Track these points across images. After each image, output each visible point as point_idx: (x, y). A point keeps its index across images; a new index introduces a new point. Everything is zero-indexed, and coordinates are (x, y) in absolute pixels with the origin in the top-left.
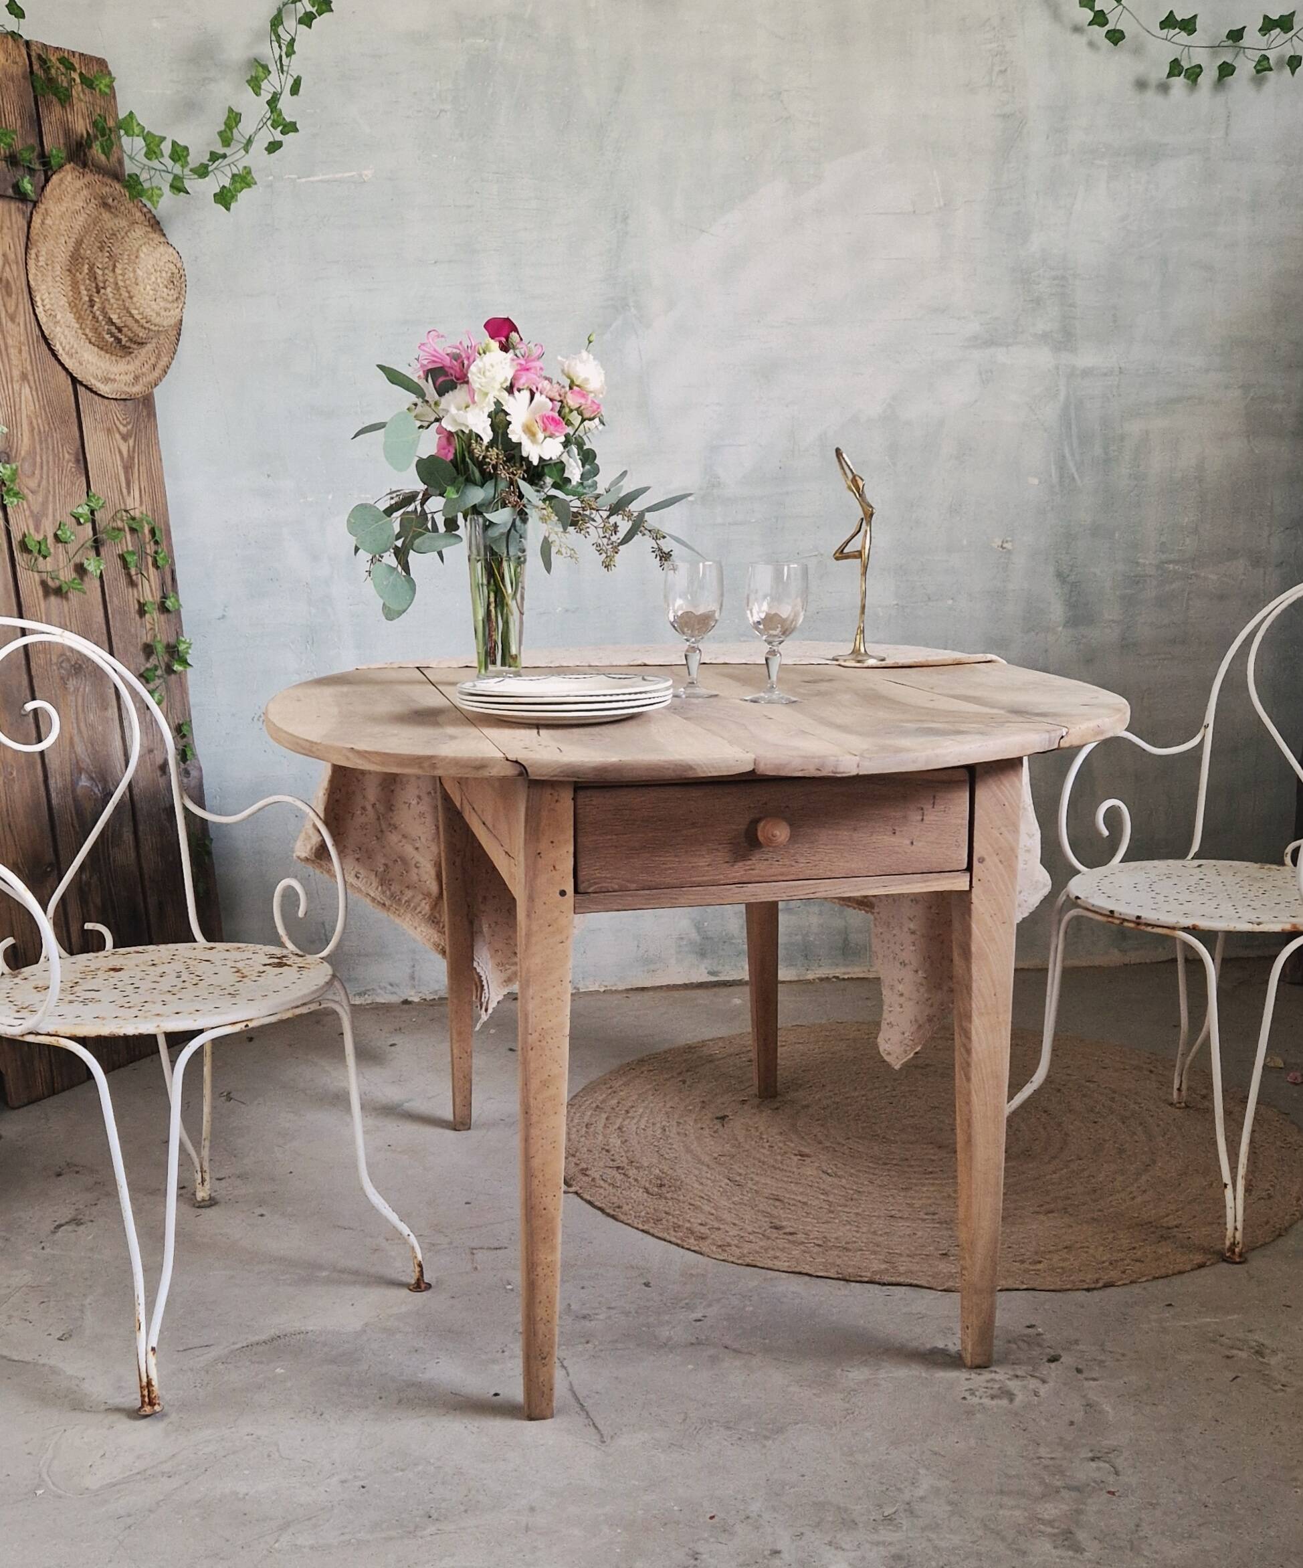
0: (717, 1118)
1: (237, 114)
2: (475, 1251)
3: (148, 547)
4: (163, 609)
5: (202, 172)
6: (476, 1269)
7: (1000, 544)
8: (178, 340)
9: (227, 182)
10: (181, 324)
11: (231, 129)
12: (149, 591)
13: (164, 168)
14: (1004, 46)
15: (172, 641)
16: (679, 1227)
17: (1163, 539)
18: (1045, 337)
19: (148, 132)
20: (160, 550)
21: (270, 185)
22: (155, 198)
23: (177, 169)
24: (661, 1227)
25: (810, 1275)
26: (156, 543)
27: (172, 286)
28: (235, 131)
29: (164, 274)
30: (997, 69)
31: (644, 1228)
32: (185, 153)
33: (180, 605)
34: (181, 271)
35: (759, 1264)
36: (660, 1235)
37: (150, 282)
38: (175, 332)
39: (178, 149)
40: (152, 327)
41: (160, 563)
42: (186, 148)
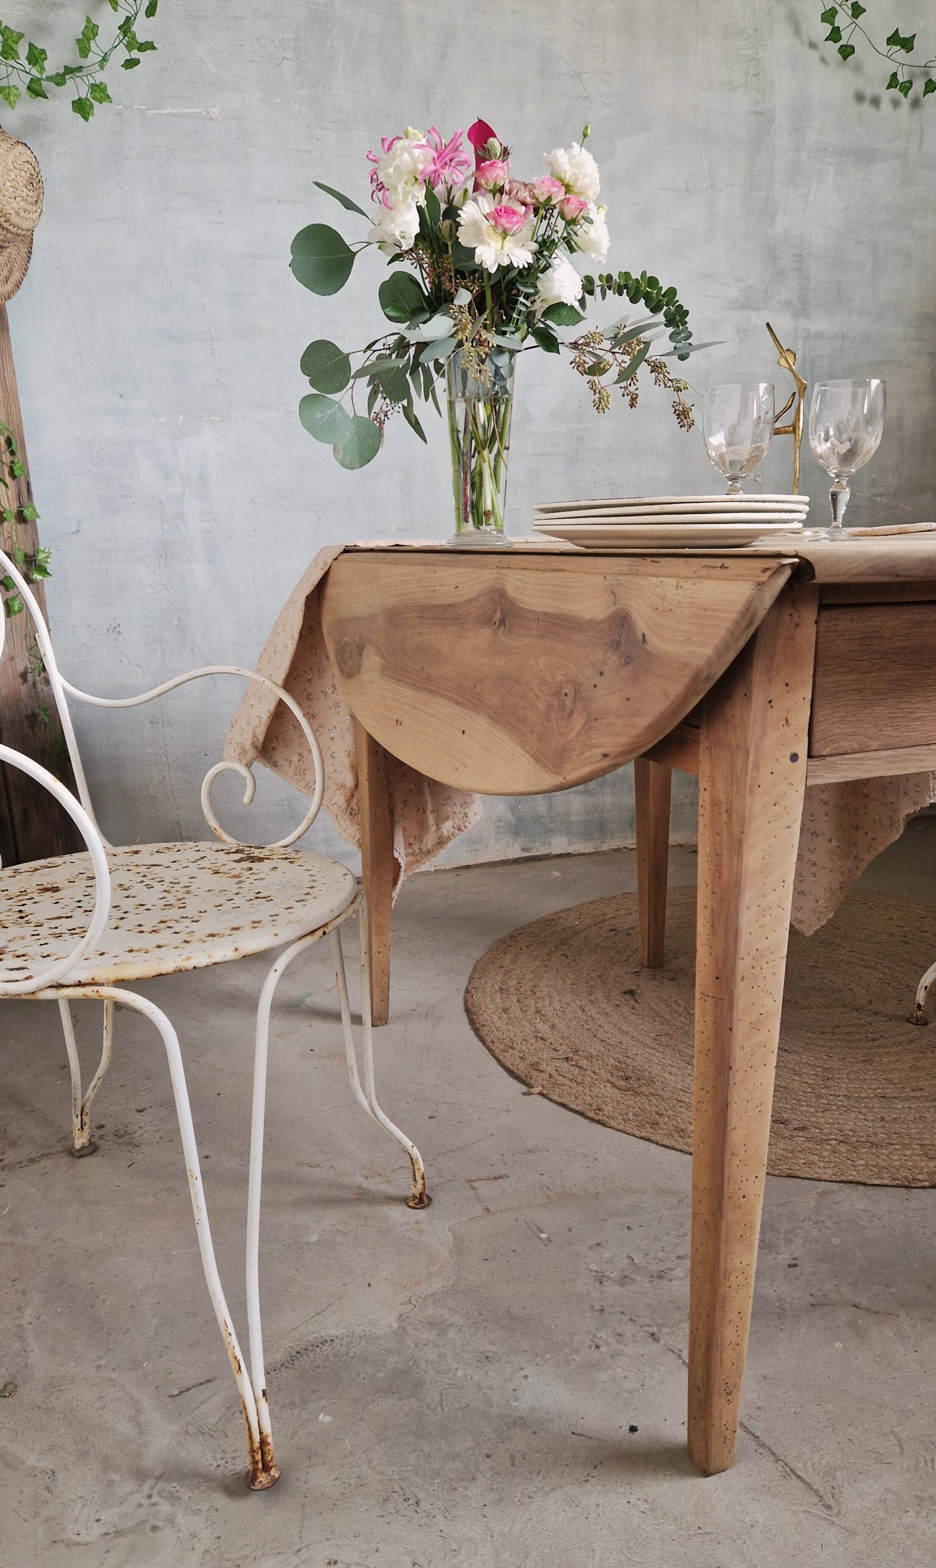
0: (625, 993)
1: (94, 25)
2: (474, 1184)
3: (4, 456)
4: (21, 518)
5: (59, 80)
6: (488, 1210)
7: (753, 478)
8: (30, 258)
9: (84, 92)
10: (32, 243)
11: (89, 40)
12: (6, 501)
13: (22, 68)
14: (757, 53)
15: (30, 552)
16: (683, 1130)
17: (873, 477)
18: (788, 303)
19: (6, 27)
20: (16, 461)
21: (119, 114)
22: (12, 98)
23: (35, 72)
24: (661, 1132)
25: (865, 1184)
26: (12, 453)
27: (30, 187)
28: (92, 42)
29: (23, 174)
30: (752, 72)
31: (643, 1134)
32: (43, 56)
33: (38, 516)
34: (39, 177)
35: (799, 1174)
36: (667, 1143)
37: (10, 179)
38: (26, 250)
39: (36, 52)
40: (10, 228)
41: (17, 472)
42: (43, 52)
